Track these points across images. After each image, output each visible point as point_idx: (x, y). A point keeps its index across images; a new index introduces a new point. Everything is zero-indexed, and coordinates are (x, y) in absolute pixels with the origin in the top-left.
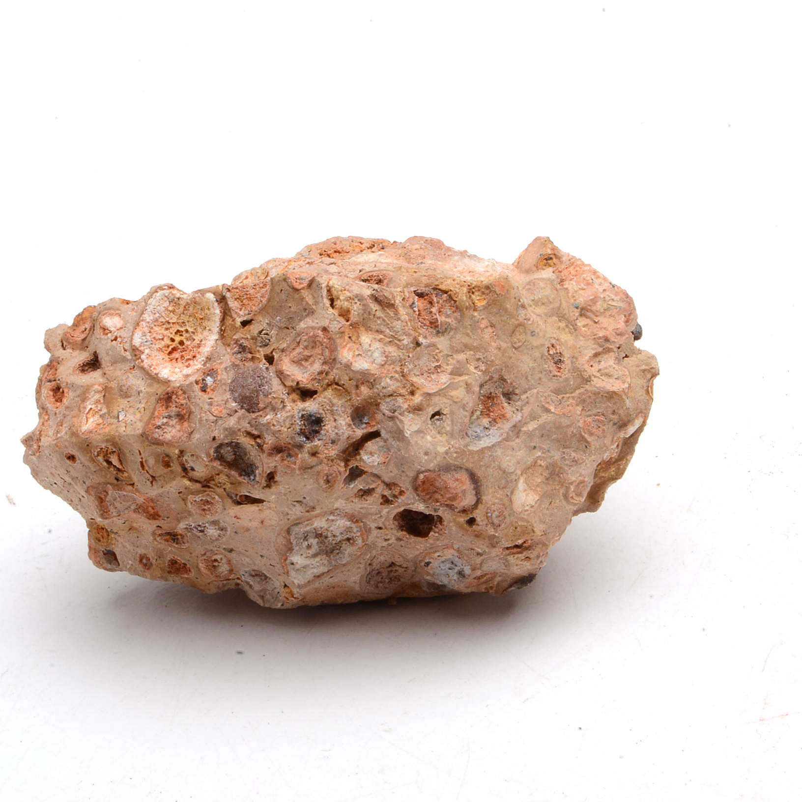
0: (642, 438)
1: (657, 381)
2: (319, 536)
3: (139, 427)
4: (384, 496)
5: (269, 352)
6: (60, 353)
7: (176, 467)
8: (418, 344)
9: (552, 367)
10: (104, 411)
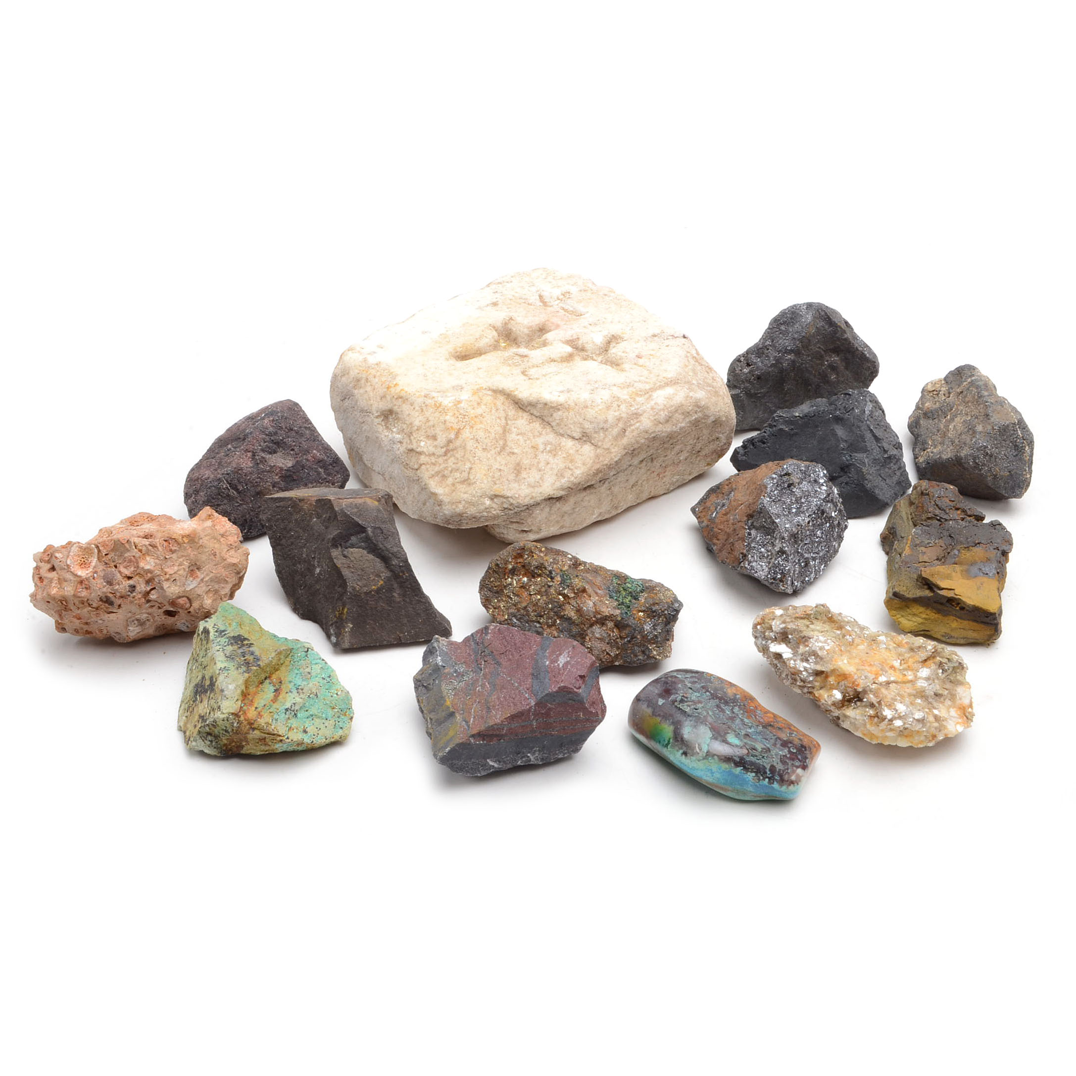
0: (246, 575)
1: (249, 556)
2: (137, 620)
3: (72, 593)
4: (159, 607)
5: (115, 564)
6: (40, 564)
7: (86, 604)
8: (166, 558)
9: (212, 557)
10: (59, 586)
